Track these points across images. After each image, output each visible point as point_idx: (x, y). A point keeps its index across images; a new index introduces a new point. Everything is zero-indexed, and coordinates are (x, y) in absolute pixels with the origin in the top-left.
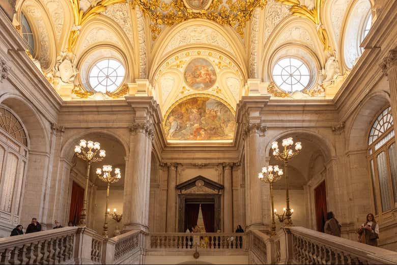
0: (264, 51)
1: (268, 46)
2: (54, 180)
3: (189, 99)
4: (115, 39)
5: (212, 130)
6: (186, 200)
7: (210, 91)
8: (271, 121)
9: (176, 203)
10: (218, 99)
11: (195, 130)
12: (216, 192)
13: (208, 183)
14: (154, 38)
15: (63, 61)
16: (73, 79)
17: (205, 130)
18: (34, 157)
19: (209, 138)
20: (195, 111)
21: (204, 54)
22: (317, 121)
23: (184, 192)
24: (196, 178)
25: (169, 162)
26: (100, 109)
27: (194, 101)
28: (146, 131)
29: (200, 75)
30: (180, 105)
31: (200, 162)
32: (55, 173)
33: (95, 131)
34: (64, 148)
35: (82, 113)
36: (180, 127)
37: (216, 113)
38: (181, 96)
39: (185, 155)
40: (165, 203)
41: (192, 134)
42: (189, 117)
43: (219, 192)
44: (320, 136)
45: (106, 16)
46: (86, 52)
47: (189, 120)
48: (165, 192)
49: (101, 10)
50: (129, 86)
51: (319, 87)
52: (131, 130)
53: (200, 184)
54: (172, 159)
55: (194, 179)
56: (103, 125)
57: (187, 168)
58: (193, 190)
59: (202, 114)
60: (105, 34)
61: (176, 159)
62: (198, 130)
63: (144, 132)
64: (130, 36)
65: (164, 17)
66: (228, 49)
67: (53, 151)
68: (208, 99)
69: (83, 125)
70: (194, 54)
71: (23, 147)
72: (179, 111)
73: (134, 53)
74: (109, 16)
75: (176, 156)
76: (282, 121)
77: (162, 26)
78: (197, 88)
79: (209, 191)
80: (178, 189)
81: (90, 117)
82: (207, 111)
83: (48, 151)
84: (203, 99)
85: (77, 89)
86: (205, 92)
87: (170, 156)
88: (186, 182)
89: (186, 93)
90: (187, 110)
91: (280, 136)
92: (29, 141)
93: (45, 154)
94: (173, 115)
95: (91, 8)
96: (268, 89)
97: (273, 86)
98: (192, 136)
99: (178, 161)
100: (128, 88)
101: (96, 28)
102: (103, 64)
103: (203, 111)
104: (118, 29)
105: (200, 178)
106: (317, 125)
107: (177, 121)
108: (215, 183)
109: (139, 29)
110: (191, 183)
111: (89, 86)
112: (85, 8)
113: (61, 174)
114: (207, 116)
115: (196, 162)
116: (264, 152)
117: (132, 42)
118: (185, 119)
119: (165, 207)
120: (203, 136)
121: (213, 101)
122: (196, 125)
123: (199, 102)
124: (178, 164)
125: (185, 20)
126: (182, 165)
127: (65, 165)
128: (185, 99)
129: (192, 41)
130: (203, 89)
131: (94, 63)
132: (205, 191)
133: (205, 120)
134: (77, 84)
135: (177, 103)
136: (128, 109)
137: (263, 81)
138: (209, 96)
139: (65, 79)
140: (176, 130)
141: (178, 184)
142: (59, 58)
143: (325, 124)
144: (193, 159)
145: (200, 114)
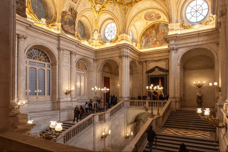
0: (177, 6)
1: (178, 3)
2: (96, 80)
3: (151, 26)
4: (111, 17)
5: (163, 41)
6: (151, 78)
7: (160, 20)
8: (181, 44)
9: (146, 80)
10: (165, 23)
11: (154, 42)
12: (165, 73)
13: (161, 69)
14: (126, 13)
15: (94, 32)
16: (99, 38)
17: (159, 41)
18: (89, 73)
19: (161, 46)
20: (154, 32)
21: (151, 10)
22: (207, 40)
23: (150, 74)
24: (155, 67)
25: (142, 60)
26: (108, 50)
27: (153, 26)
28: (126, 57)
29: (152, 16)
30: (147, 30)
31: (157, 59)
32: (96, 77)
33: (108, 59)
34: (98, 67)
35: (103, 52)
36: (147, 42)
37: (164, 31)
38: (146, 26)
39: (149, 56)
40: (142, 80)
41: (153, 44)
42: (151, 36)
43: (166, 73)
44: (208, 48)
45: (106, 10)
46: (102, 24)
47: (151, 37)
48: (142, 75)
49: (104, 9)
50: (119, 37)
51: (211, 18)
52: (120, 57)
53: (157, 70)
54: (144, 59)
55: (154, 68)
56: (110, 56)
57: (151, 62)
58: (154, 73)
59: (158, 33)
60: (107, 16)
61: (146, 58)
62: (156, 41)
63: (125, 57)
64: (116, 15)
65: (127, 4)
66: (160, 7)
67: (95, 69)
68: (160, 23)
69: (104, 57)
70: (146, 12)
71: (85, 71)
72: (146, 33)
73: (118, 21)
74: (107, 10)
75: (145, 57)
76: (187, 43)
77: (128, 7)
78: (153, 20)
79: (161, 73)
80: (147, 73)
81: (106, 53)
82: (160, 30)
83: (93, 70)
84: (157, 24)
85: (101, 41)
86: (158, 20)
87: (143, 57)
88: (151, 69)
89: (148, 24)
90: (150, 32)
91: (185, 51)
92: (87, 68)
93: (92, 71)
94: (143, 36)
95: (100, 9)
96: (180, 25)
97: (183, 23)
98: (153, 46)
99: (146, 60)
100: (118, 37)
101: (104, 15)
102: (109, 26)
103: (158, 31)
104: (111, 13)
105: (157, 67)
106: (207, 43)
107: (145, 39)
108: (164, 69)
109: (119, 12)
110: (153, 70)
111: (105, 37)
112: (98, 10)
113: (98, 78)
114: (160, 33)
115: (155, 59)
116: (177, 61)
117: (117, 17)
118: (149, 37)
119: (142, 82)
120: (158, 44)
121: (163, 24)
122: (155, 39)
123: (156, 26)
124: (147, 61)
125: (136, 3)
126: (149, 61)
127: (99, 74)
128: (148, 27)
129: (143, 8)
130: (157, 20)
131: (106, 26)
132: (160, 73)
133: (159, 35)
134: (100, 39)
135: (145, 30)
136: (118, 48)
137: (177, 22)
138: (161, 22)
139: (96, 39)
140: (145, 43)
141: (147, 70)
142: (93, 31)
143: (212, 41)
144: (154, 57)
145: (156, 33)
